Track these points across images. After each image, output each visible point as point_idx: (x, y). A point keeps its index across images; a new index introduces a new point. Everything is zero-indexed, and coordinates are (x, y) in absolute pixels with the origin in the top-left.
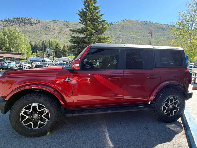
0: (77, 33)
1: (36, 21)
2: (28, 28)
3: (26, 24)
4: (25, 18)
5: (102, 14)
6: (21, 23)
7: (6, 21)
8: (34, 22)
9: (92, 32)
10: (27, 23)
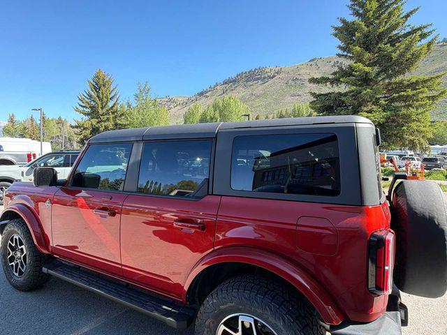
0: (328, 83)
1: (273, 72)
2: (259, 88)
3: (255, 82)
4: (256, 69)
5: (411, 13)
6: (247, 81)
7: (226, 83)
8: (269, 74)
9: (367, 73)
10: (258, 79)
